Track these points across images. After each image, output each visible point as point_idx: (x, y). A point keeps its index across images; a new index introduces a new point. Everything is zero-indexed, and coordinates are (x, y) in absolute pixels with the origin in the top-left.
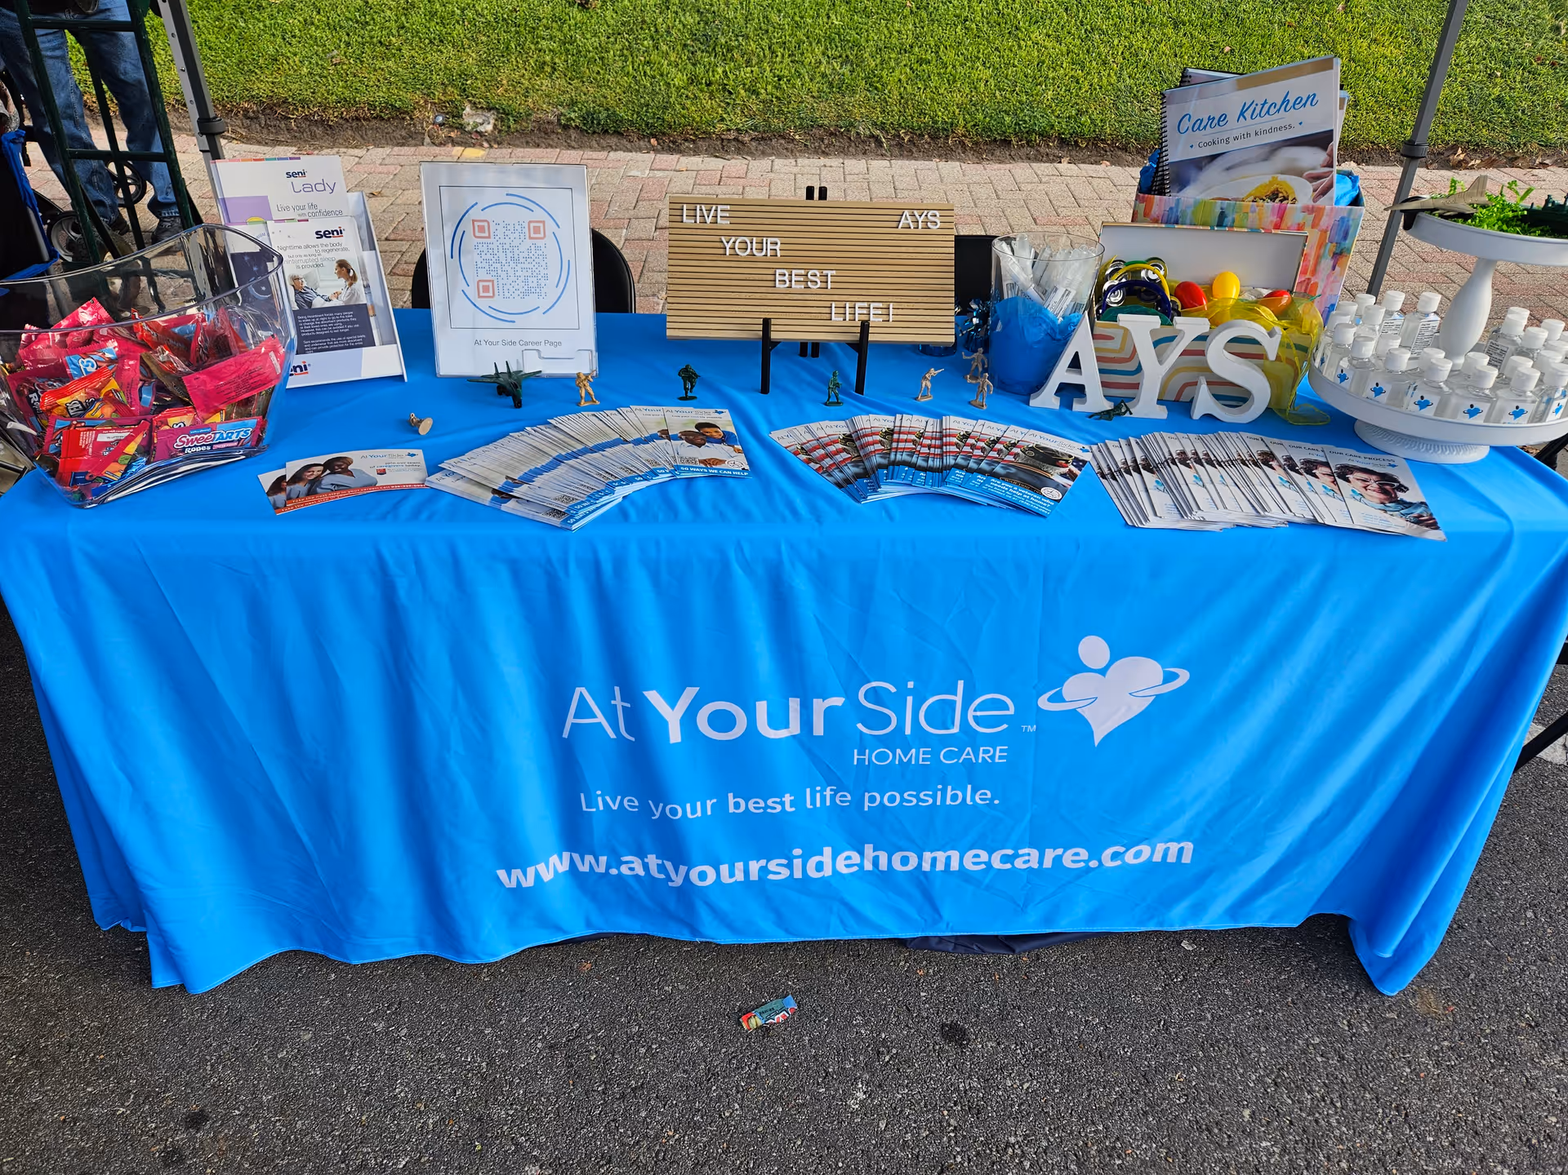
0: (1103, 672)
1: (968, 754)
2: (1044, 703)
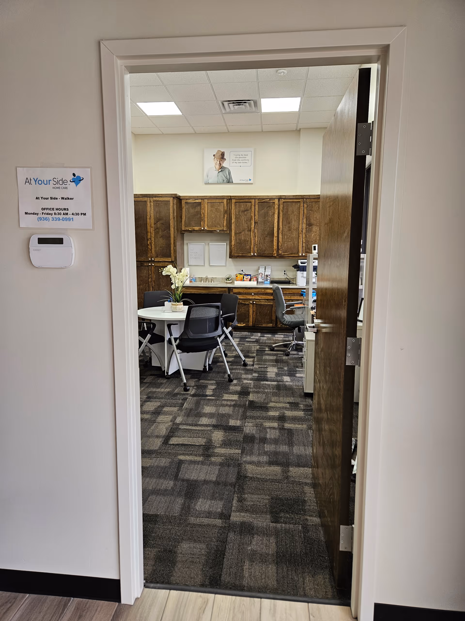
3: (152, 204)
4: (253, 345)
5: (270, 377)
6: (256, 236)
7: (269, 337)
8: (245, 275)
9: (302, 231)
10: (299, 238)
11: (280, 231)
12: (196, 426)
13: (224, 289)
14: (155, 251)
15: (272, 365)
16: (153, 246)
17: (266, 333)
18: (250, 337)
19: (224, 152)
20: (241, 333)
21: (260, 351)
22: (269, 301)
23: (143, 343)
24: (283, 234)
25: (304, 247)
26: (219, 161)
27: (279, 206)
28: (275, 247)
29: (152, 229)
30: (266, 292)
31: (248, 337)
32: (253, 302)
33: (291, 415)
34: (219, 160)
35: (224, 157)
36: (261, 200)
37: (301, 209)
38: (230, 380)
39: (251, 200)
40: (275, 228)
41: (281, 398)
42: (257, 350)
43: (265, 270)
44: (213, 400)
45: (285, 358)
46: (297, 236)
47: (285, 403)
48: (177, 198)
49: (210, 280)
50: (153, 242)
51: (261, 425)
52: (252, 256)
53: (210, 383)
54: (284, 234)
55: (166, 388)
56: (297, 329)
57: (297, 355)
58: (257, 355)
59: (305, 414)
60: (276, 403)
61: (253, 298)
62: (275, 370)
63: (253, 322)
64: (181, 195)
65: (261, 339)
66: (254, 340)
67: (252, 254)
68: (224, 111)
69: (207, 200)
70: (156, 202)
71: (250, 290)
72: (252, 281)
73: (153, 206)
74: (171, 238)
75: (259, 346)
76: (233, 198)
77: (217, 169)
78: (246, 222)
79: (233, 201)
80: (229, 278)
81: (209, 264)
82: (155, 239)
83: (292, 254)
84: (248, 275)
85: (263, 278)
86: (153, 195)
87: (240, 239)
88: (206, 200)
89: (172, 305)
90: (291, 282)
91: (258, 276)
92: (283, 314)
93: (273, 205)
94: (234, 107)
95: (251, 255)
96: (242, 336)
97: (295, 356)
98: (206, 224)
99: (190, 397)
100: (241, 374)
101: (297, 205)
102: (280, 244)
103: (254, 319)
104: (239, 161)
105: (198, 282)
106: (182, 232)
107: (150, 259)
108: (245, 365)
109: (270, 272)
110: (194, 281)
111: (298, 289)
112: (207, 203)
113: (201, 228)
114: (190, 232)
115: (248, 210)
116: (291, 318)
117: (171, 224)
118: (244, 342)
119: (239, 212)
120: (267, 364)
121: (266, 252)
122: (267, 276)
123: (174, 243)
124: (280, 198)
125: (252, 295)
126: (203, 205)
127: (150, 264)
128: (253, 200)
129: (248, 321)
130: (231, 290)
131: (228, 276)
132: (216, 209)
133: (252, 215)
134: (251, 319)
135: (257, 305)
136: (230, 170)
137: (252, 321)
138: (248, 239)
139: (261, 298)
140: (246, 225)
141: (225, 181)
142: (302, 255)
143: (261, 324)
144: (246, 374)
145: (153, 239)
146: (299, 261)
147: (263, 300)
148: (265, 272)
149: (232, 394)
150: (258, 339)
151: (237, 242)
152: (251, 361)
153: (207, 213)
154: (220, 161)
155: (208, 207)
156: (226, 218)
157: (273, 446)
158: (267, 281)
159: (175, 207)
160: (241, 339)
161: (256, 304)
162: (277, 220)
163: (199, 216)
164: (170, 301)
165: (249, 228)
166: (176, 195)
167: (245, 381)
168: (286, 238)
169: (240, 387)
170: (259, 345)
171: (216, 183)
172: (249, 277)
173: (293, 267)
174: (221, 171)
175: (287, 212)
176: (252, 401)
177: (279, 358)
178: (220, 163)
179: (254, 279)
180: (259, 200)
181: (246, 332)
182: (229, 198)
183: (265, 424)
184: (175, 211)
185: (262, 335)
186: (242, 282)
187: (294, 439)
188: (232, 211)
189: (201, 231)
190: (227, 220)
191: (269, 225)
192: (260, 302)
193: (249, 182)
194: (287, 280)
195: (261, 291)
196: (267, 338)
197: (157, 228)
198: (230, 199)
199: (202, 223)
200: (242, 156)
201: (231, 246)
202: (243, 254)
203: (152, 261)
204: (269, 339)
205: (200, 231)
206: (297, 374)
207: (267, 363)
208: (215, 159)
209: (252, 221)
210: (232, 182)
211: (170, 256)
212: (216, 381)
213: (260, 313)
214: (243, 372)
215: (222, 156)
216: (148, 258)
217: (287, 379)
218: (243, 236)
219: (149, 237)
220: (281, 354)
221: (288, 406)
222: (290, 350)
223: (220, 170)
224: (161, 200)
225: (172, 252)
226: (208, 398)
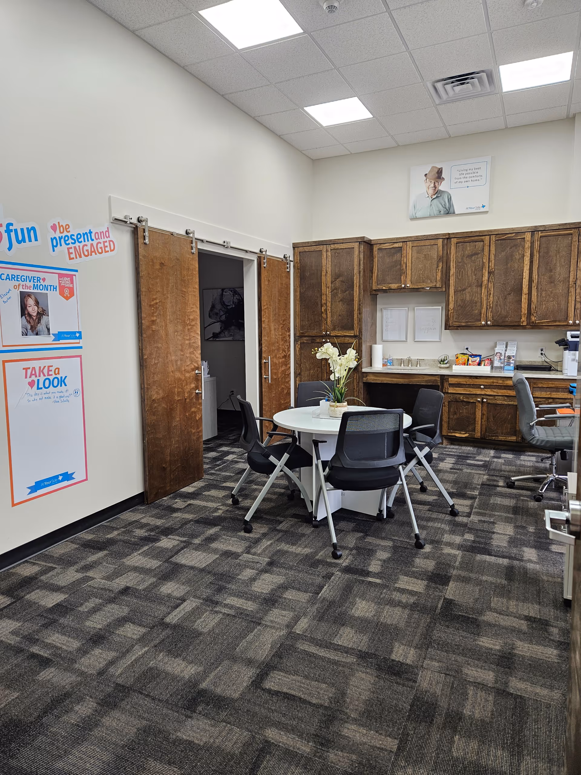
3: (329, 254)
4: (478, 474)
5: (497, 546)
6: (491, 294)
7: (508, 458)
8: (471, 356)
9: (574, 283)
10: (570, 294)
11: (533, 285)
12: (327, 647)
13: (433, 378)
14: (331, 322)
15: (506, 518)
16: (329, 315)
17: (504, 450)
18: (474, 456)
19: (442, 168)
20: (460, 447)
21: (489, 485)
22: (511, 398)
23: (276, 466)
24: (539, 289)
25: (578, 309)
26: (433, 183)
27: (532, 243)
28: (524, 310)
29: (328, 290)
30: (505, 385)
31: (470, 457)
32: (483, 399)
33: (528, 654)
34: (433, 181)
35: (441, 175)
36: (501, 236)
37: (574, 245)
38: (419, 546)
39: (483, 237)
40: (524, 279)
41: (512, 603)
42: (483, 484)
43: (506, 347)
44: (376, 585)
45: (533, 504)
46: (566, 291)
47: (519, 617)
48: (365, 244)
49: (415, 363)
50: (329, 308)
51: (459, 671)
52: (484, 326)
53: (382, 546)
54: (541, 289)
55: (306, 547)
56: (558, 454)
57: (558, 500)
58: (480, 494)
59: (560, 657)
60: (500, 614)
61: (483, 393)
62: (509, 530)
63: (483, 433)
64: (372, 238)
65: (494, 461)
66: (481, 463)
67: (483, 323)
68: (437, 101)
69: (412, 243)
70: (334, 251)
71: (477, 380)
72: (482, 365)
73: (330, 258)
74: (355, 301)
75: (489, 475)
76: (453, 236)
77: (430, 195)
78: (474, 272)
79: (454, 241)
80: (444, 361)
81: (414, 339)
82: (332, 304)
83: (555, 321)
84: (476, 356)
85: (503, 361)
86: (331, 241)
87: (463, 299)
88: (409, 244)
89: (331, 406)
90: (552, 368)
91: (494, 357)
92: (532, 427)
93: (522, 243)
94: (453, 89)
95: (481, 323)
96: (461, 454)
97: (553, 502)
98: (409, 280)
99: (338, 573)
100: (443, 532)
101: (567, 241)
102: (533, 306)
103: (484, 427)
104: (466, 180)
105: (396, 365)
106: (372, 293)
107: (324, 333)
108: (454, 513)
109: (515, 350)
110: (390, 364)
111: (566, 381)
112: (411, 248)
113: (401, 286)
114: (385, 291)
115: (477, 254)
116: (546, 434)
117: (355, 282)
118: (462, 465)
119: (462, 259)
120: (495, 515)
121: (509, 319)
122: (509, 357)
123: (359, 309)
124: (534, 231)
125: (481, 388)
126: (405, 251)
127: (324, 340)
128: (487, 237)
129: (474, 430)
130: (445, 379)
131: (443, 358)
132: (425, 255)
133: (484, 261)
134: (478, 427)
135: (489, 405)
136: (450, 194)
137: (479, 431)
138: (476, 299)
139: (498, 393)
140: (474, 277)
141: (442, 212)
142: (574, 322)
143: (495, 436)
144: (452, 532)
145: (329, 304)
146: (569, 334)
147: (500, 397)
148: (506, 351)
149: (416, 577)
150: (489, 461)
151: (458, 304)
152: (467, 506)
153: (410, 261)
154: (435, 183)
155: (413, 253)
156: (440, 268)
157: (474, 745)
158: (509, 365)
159: (362, 256)
160: (458, 459)
161: (489, 403)
162: (528, 267)
163: (399, 267)
164: (328, 400)
165: (480, 283)
166: (364, 239)
167: (447, 550)
168: (544, 295)
169: (433, 563)
170: (488, 472)
171: (428, 216)
172: (478, 359)
173: (556, 343)
174: (437, 197)
175: (547, 253)
176: (451, 600)
177: (520, 504)
178: (434, 185)
179: (487, 362)
180: (498, 236)
181: (471, 446)
182: (447, 237)
183: (465, 671)
184: (362, 262)
185: (497, 455)
186: (466, 366)
187: (527, 733)
188: (451, 256)
189: (402, 290)
190: (442, 271)
191: (514, 275)
192: (496, 400)
193: (482, 210)
194: (545, 364)
195: (497, 383)
196: (504, 460)
197: (336, 289)
198: (449, 238)
199: (402, 277)
200: (471, 171)
201: (447, 310)
202: (467, 322)
203: (326, 336)
204: (508, 463)
205: (400, 290)
206: (554, 544)
207: (497, 513)
208: (427, 180)
209: (484, 271)
210: (454, 213)
211: (352, 328)
212: (394, 542)
213: (494, 417)
214: (447, 528)
215: (439, 175)
216: (321, 331)
217: (530, 553)
218: (468, 295)
219: (324, 302)
220: (526, 496)
221: (524, 625)
222: (543, 491)
223: (434, 197)
224: (342, 247)
225: (356, 322)
226: (370, 579)
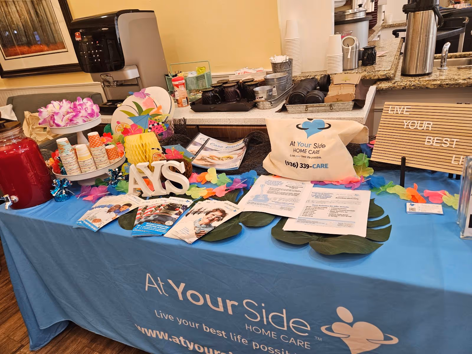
0: (351, 324)
1: (292, 340)
2: (323, 329)
